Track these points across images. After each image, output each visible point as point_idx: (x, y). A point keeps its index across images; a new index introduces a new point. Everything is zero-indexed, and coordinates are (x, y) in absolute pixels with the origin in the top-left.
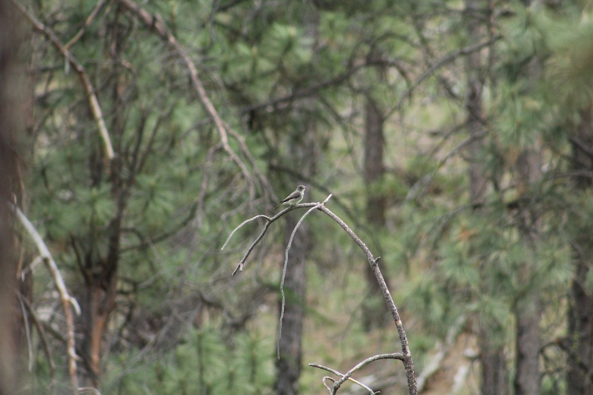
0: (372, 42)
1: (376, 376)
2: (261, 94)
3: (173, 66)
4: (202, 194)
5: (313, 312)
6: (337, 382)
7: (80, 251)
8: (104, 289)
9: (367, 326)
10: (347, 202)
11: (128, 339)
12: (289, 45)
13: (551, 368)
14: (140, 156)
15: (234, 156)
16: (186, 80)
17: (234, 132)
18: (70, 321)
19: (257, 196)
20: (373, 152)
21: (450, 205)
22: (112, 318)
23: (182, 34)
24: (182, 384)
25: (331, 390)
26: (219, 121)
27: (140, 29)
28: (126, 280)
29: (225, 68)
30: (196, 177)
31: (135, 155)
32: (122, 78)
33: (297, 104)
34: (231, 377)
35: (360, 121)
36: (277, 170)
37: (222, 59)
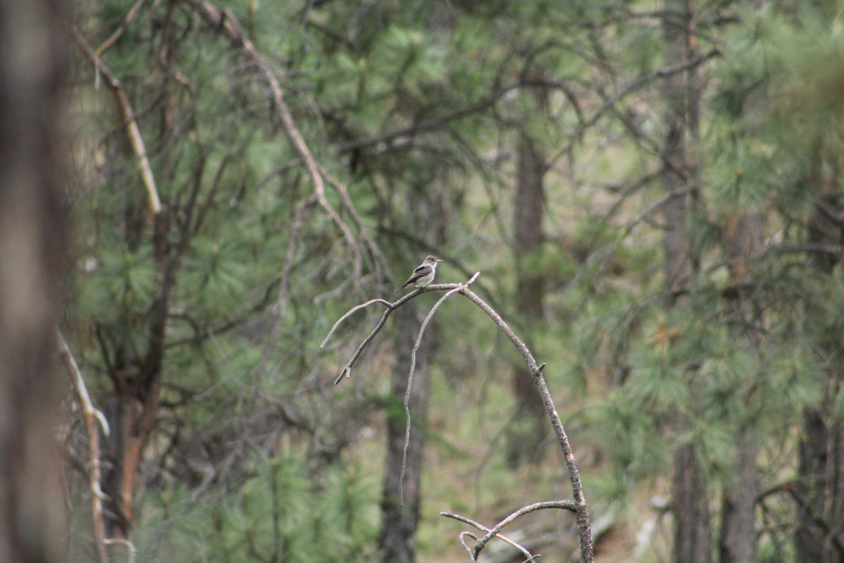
0: (528, 53)
1: (525, 532)
2: (371, 127)
3: (249, 83)
4: (286, 268)
5: (438, 440)
6: (481, 540)
7: (108, 344)
8: (141, 398)
9: (513, 460)
10: (488, 283)
11: (173, 472)
12: (411, 56)
13: (772, 524)
14: (195, 212)
15: (333, 214)
16: (267, 104)
17: (333, 179)
18: (94, 444)
19: (365, 272)
20: (527, 212)
21: (636, 290)
22: (151, 442)
23: (263, 39)
24: (249, 537)
25: (472, 552)
26: (312, 164)
27: (202, 29)
28: (172, 387)
29: (320, 88)
30: (274, 242)
31: (188, 211)
32: (173, 100)
33: (418, 140)
34: (317, 525)
35: (510, 167)
36: (390, 234)
37: (315, 75)
